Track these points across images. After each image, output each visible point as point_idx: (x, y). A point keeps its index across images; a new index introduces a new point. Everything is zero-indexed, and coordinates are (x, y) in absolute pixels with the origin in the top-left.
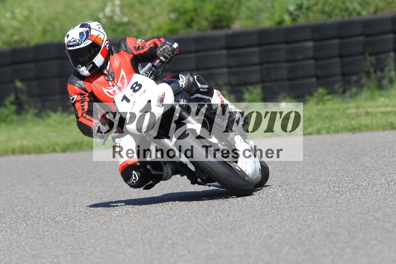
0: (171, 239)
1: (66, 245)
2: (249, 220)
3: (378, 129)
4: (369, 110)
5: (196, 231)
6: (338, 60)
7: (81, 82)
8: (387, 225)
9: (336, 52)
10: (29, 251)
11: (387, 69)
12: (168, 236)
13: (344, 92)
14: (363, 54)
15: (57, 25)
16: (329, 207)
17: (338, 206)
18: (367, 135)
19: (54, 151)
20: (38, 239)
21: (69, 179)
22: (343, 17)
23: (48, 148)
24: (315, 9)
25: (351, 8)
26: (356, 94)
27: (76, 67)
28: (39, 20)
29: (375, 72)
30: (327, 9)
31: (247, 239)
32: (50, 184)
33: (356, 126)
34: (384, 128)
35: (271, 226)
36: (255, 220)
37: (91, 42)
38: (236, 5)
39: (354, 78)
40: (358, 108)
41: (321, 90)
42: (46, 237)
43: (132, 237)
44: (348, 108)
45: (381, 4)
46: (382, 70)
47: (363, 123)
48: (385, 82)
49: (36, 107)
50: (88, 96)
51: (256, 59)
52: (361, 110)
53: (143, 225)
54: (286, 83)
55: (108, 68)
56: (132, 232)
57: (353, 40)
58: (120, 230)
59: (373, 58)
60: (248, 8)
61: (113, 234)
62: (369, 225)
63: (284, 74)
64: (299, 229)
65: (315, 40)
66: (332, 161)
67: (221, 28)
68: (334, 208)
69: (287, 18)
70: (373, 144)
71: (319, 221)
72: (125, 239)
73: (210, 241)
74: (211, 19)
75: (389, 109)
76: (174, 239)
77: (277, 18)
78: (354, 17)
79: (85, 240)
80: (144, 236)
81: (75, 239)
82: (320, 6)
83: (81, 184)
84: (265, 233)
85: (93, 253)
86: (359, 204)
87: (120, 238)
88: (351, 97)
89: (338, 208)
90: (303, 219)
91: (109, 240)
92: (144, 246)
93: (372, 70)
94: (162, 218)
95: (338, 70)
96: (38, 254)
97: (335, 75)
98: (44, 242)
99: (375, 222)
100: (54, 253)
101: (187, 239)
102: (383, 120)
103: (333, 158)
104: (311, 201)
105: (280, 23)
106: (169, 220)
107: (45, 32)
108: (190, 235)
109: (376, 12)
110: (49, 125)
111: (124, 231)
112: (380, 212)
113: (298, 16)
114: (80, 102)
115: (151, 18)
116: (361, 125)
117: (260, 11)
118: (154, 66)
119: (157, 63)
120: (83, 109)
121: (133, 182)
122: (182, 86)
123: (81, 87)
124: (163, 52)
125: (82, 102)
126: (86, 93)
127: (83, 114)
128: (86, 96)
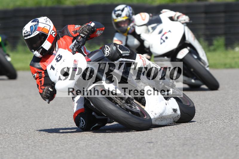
37: (39, 32)
114: (38, 78)
118: (77, 41)
119: (79, 39)
120: (41, 83)
121: (82, 126)
122: (107, 54)
123: (38, 67)
124: (82, 30)
125: (40, 79)
126: (42, 71)
127: (41, 87)
128: (42, 73)
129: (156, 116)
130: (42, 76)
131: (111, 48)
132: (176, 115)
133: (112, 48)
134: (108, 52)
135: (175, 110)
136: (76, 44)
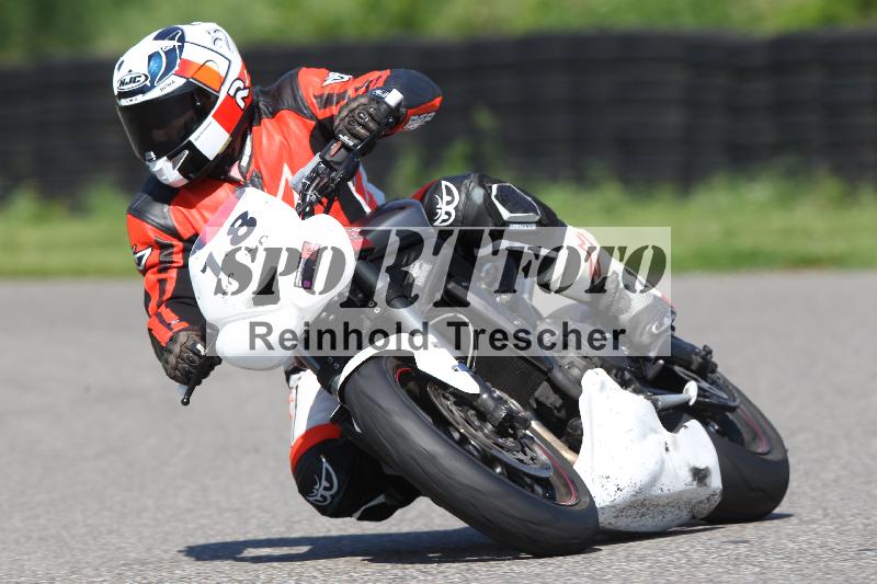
27: (143, 158)
37: (182, 81)
50: (181, 251)
55: (244, 162)
114: (158, 269)
118: (324, 161)
119: (333, 152)
120: (162, 292)
121: (322, 496)
122: (447, 217)
123: (162, 222)
124: (347, 119)
125: (160, 271)
126: (175, 242)
127: (159, 306)
128: (175, 249)
129: (620, 498)
130: (173, 262)
131: (463, 196)
132: (703, 493)
133: (468, 196)
134: (451, 209)
135: (700, 475)
136: (318, 175)
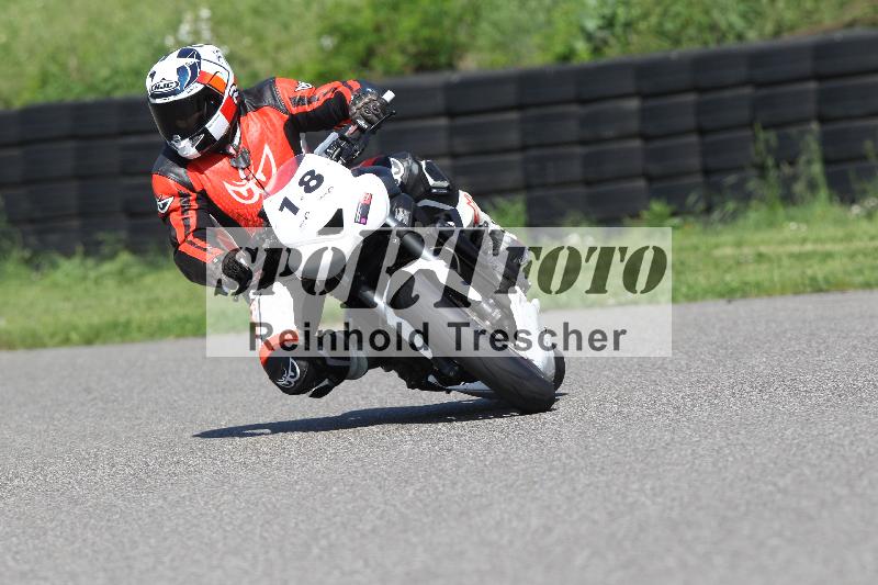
0: (326, 536)
1: (95, 551)
2: (501, 494)
3: (783, 292)
4: (763, 249)
5: (381, 518)
6: (694, 139)
7: (182, 171)
8: (804, 503)
9: (689, 121)
10: (11, 563)
11: (803, 159)
12: (319, 529)
13: (709, 210)
14: (750, 125)
15: (73, 62)
16: (678, 465)
17: (697, 461)
18: (759, 305)
19: (66, 341)
20: (32, 537)
21: (101, 405)
22: (706, 43)
23: (53, 335)
24: (642, 26)
25: (723, 25)
26: (734, 215)
27: (171, 139)
28: (31, 52)
29: (777, 166)
30: (669, 26)
31: (494, 536)
32: (57, 415)
33: (735, 284)
34: (797, 290)
35: (549, 507)
36: (512, 494)
37: (202, 86)
38: (469, 18)
39: (731, 179)
40: (739, 244)
41: (658, 207)
42: (50, 533)
43: (241, 532)
44: (717, 246)
45: (790, 16)
46: (792, 163)
47: (751, 278)
48: (799, 187)
49: (25, 245)
50: (197, 199)
51: (513, 138)
52: (747, 251)
53: (266, 507)
54: (581, 190)
55: (236, 141)
56: (239, 522)
57: (727, 94)
58: (214, 517)
59: (772, 136)
60: (495, 25)
61: (197, 526)
62: (765, 504)
63: (575, 170)
64: (610, 514)
65: (644, 96)
66: (683, 363)
67: (435, 68)
68: (688, 466)
69: (581, 47)
70: (774, 325)
71: (655, 495)
72: (225, 538)
73: (415, 540)
74: (412, 49)
75: (809, 247)
76: (333, 536)
77: (559, 48)
78: (731, 43)
79: (137, 538)
80: (267, 531)
81: (113, 536)
82: (654, 20)
83: (127, 415)
84: (535, 522)
85: (154, 568)
86: (743, 457)
87: (214, 535)
88: (723, 220)
89: (695, 467)
90: (618, 493)
91: (189, 538)
92: (267, 552)
93: (770, 162)
94: (307, 489)
95: (695, 162)
96: (32, 571)
97: (688, 173)
98: (46, 545)
99: (779, 496)
100: (67, 568)
101: (363, 536)
102: (793, 273)
103: (685, 357)
104: (635, 450)
105: (566, 57)
106: (321, 494)
107: (44, 80)
108: (368, 527)
109: (777, 33)
110: (55, 285)
111: (221, 520)
112: (789, 475)
113: (605, 42)
114: (179, 212)
115: (278, 48)
116: (746, 284)
117: (521, 30)
118: (344, 138)
119: (351, 132)
121: (288, 382)
123: (181, 179)
124: (363, 109)
125: (183, 212)
126: (191, 193)
128: (191, 198)
133: (409, 170)
134: (398, 177)
